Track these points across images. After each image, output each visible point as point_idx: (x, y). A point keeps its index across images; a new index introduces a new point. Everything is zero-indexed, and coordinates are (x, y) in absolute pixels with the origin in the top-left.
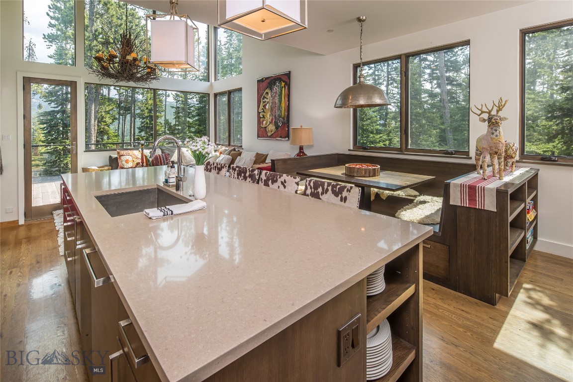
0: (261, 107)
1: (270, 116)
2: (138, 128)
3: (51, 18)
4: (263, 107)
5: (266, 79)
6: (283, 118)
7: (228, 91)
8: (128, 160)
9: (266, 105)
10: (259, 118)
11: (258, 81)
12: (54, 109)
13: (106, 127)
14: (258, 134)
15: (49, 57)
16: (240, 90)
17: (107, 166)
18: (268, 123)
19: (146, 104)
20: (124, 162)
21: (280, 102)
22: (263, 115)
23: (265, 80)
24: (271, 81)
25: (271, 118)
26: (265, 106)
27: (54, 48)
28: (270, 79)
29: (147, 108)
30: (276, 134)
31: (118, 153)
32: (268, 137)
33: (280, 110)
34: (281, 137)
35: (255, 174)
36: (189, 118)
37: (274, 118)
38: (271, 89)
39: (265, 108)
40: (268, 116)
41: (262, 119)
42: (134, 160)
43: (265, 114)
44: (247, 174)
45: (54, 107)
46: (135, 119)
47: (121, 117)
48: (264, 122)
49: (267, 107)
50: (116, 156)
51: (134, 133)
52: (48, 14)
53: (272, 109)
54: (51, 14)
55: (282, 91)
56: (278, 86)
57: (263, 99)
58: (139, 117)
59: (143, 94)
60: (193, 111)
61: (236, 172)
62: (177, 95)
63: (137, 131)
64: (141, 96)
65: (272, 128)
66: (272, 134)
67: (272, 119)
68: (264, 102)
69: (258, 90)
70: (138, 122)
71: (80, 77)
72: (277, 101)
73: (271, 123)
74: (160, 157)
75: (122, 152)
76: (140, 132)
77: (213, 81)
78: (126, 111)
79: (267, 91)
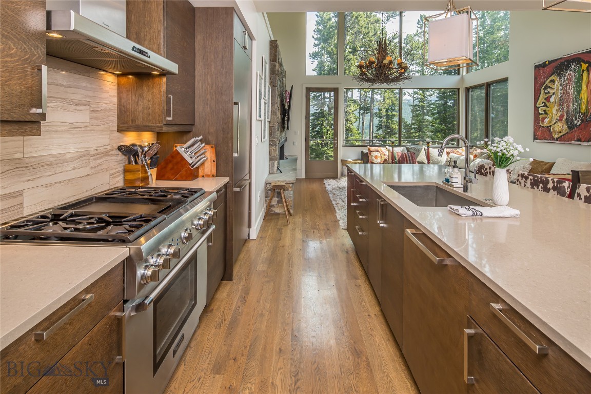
0: (542, 98)
1: (557, 111)
2: (376, 127)
3: (316, 39)
4: (544, 100)
5: (550, 62)
6: (584, 114)
7: (487, 83)
8: (377, 156)
9: (551, 97)
10: (537, 114)
11: (537, 67)
12: (316, 111)
13: (351, 126)
14: (534, 136)
15: (313, 70)
16: (505, 80)
17: (359, 160)
18: (554, 121)
19: (384, 104)
20: (373, 158)
21: (579, 92)
22: (545, 111)
23: (549, 64)
24: (560, 65)
25: (559, 114)
26: (548, 99)
27: (316, 63)
28: (559, 61)
29: (385, 108)
30: (570, 135)
31: (369, 149)
32: (553, 139)
33: (577, 102)
34: (578, 140)
35: (564, 187)
36: (429, 116)
37: (565, 114)
38: (560, 75)
39: (549, 101)
40: (554, 111)
41: (541, 117)
42: (382, 156)
43: (547, 109)
44: (550, 185)
45: (316, 110)
46: (373, 118)
47: (361, 116)
48: (547, 120)
49: (552, 100)
50: (367, 151)
51: (373, 132)
52: (313, 37)
53: (561, 103)
54: (315, 36)
55: (582, 75)
56: (575, 70)
57: (545, 89)
58: (376, 116)
59: (381, 94)
60: (433, 109)
61: (529, 181)
62: (415, 93)
63: (375, 129)
64: (379, 96)
65: (560, 128)
66: (561, 136)
67: (562, 116)
68: (546, 93)
69: (536, 79)
70: (376, 121)
71: (341, 84)
72: (571, 91)
73: (560, 120)
74: (406, 155)
75: (372, 148)
76: (377, 131)
77: (465, 73)
78: (365, 110)
79: (552, 78)
